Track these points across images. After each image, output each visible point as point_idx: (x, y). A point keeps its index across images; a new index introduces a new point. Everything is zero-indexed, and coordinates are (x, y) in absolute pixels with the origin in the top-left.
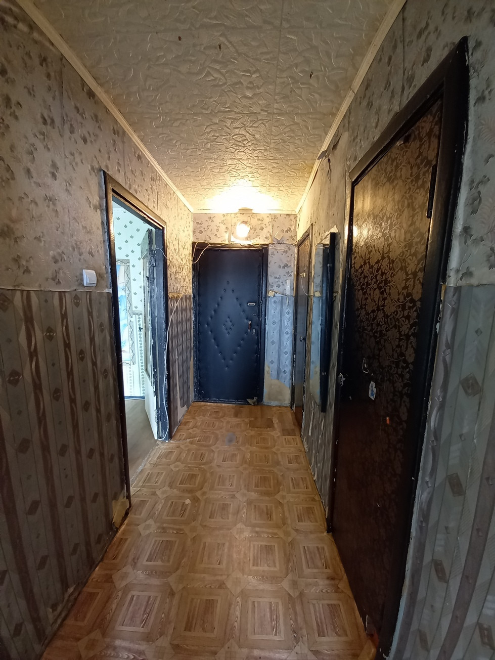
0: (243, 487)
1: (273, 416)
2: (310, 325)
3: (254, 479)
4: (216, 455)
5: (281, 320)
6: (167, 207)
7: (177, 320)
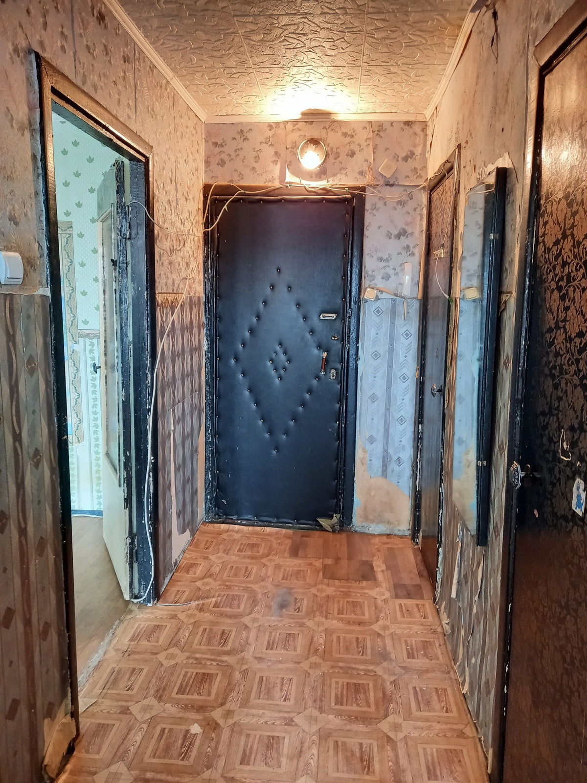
0: (310, 703)
1: (374, 556)
2: (454, 362)
3: (333, 685)
4: (253, 634)
5: (391, 351)
6: (153, 114)
7: (173, 349)
